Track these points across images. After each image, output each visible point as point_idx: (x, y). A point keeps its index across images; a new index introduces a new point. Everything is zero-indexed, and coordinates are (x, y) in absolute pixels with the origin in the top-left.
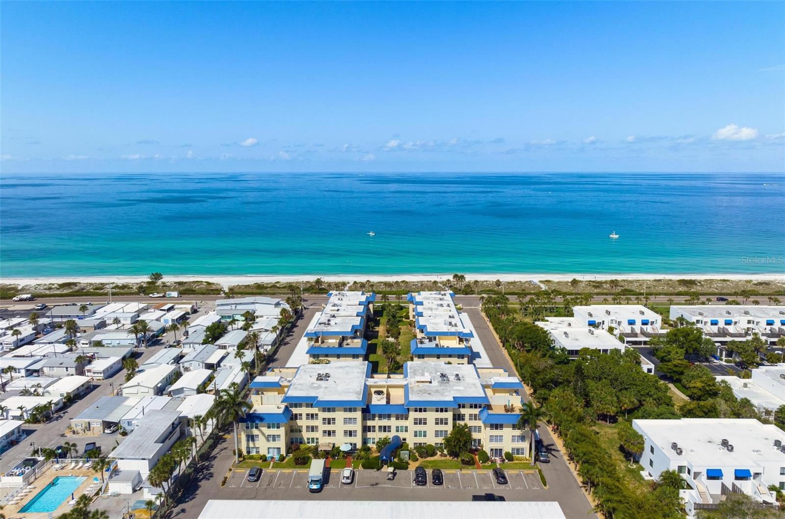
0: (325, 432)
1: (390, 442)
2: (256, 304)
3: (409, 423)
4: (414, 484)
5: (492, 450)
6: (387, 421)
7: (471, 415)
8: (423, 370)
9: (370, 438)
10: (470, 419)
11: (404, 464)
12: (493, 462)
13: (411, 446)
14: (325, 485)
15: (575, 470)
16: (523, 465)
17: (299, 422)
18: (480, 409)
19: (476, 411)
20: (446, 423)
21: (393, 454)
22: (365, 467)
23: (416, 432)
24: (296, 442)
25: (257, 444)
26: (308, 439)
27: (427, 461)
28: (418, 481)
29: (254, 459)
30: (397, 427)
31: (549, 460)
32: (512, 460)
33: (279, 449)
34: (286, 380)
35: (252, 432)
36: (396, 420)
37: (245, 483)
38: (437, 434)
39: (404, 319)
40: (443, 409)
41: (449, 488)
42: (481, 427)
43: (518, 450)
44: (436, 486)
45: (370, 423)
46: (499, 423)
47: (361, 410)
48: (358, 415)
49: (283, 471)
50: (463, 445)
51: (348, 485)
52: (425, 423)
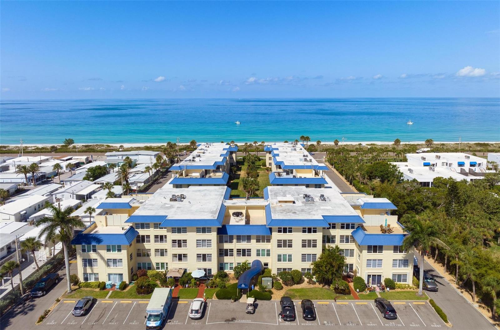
0: (175, 256)
1: (250, 267)
2: (139, 156)
3: (272, 246)
4: (280, 320)
5: (369, 276)
6: (246, 243)
7: (342, 237)
8: (284, 193)
9: (228, 263)
10: (342, 241)
11: (266, 293)
12: (372, 291)
13: (274, 272)
14: (169, 321)
15: (474, 301)
16: (408, 294)
17: (147, 245)
18: (353, 230)
19: (348, 232)
20: (315, 246)
21: (254, 281)
22: (220, 297)
23: (279, 256)
24: (144, 267)
25: (96, 270)
26: (157, 264)
27: (293, 290)
28: (285, 316)
29: (91, 287)
30: (258, 251)
31: (437, 289)
32: (394, 288)
33: (121, 275)
34: (138, 201)
35: (89, 256)
36: (257, 242)
37: (69, 319)
38: (304, 257)
39: (262, 167)
40: (311, 228)
41: (324, 324)
42: (353, 250)
43: (399, 276)
44: (307, 322)
45: (227, 246)
46: (378, 244)
47: (216, 230)
48: (213, 236)
49: (122, 302)
50: (336, 271)
51: (197, 321)
52: (290, 246)
